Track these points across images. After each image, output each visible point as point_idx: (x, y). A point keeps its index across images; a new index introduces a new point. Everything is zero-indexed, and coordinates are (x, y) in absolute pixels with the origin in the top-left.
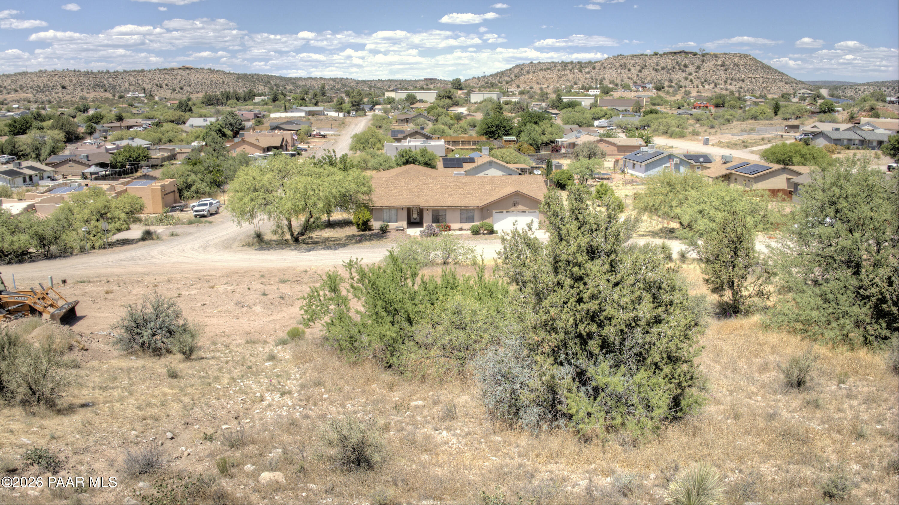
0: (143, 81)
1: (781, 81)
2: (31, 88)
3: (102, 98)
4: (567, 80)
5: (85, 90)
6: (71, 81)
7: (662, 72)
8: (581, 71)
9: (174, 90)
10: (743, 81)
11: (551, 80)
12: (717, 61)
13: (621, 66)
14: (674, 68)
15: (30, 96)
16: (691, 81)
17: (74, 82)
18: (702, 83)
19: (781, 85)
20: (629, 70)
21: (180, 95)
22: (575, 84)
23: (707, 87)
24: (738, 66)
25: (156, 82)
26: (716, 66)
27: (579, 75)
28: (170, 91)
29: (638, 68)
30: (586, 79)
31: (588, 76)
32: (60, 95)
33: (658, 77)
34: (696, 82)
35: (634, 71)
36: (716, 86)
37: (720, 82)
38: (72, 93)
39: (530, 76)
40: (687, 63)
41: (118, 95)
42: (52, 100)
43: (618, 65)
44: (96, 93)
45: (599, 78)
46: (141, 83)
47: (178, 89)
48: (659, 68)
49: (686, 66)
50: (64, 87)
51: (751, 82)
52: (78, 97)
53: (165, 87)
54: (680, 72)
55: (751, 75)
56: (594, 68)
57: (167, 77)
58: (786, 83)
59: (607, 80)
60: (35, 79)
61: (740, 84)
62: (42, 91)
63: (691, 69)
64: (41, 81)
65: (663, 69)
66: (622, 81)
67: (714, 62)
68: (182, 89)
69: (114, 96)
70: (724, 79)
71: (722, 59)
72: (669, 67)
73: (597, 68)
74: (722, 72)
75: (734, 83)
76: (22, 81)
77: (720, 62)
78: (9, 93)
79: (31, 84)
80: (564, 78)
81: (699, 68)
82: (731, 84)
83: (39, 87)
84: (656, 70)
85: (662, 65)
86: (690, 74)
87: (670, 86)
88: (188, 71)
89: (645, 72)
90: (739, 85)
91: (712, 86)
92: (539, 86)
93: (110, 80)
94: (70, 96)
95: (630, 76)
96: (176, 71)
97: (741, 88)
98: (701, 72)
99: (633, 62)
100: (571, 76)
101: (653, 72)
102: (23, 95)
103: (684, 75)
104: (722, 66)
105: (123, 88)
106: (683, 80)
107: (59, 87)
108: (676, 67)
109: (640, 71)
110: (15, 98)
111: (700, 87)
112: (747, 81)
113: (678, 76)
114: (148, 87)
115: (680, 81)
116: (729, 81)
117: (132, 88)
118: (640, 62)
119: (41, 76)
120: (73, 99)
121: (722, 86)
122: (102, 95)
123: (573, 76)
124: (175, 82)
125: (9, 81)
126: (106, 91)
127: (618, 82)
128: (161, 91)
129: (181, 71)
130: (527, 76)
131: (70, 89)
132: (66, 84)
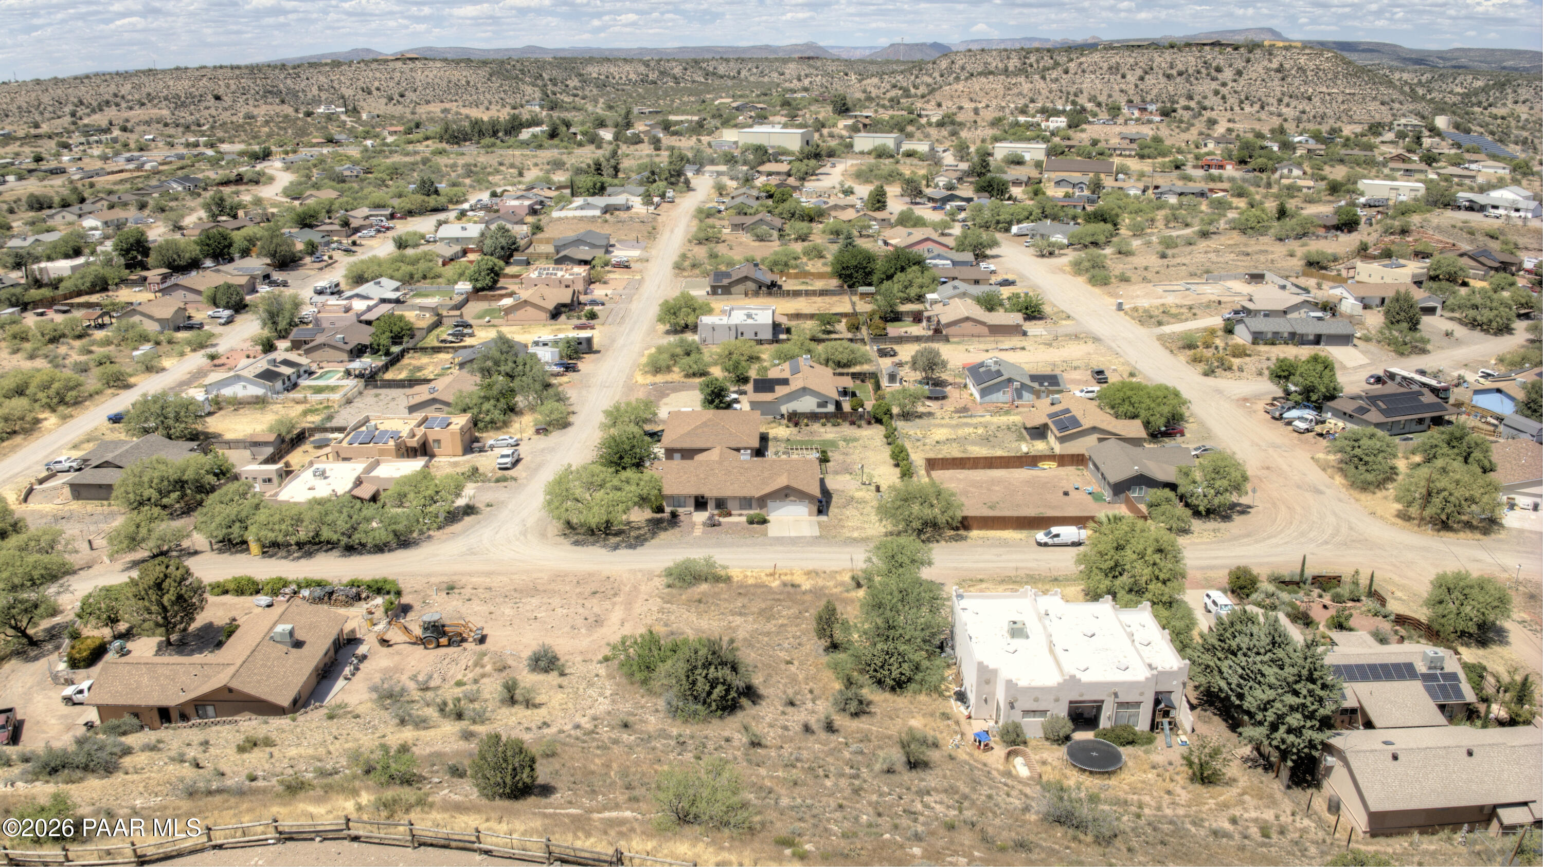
0: (340, 82)
1: (1374, 99)
2: (166, 99)
3: (278, 115)
4: (1020, 94)
5: (251, 102)
6: (228, 86)
7: (1178, 80)
8: (1043, 78)
9: (391, 99)
10: (1310, 99)
11: (992, 94)
12: (1270, 61)
13: (1110, 68)
14: (1199, 72)
15: (165, 112)
16: (1224, 98)
17: (233, 87)
18: (1241, 102)
19: (1373, 106)
20: (1124, 77)
21: (400, 107)
22: (1032, 101)
23: (1248, 109)
24: (1304, 71)
25: (360, 84)
26: (1268, 70)
27: (1040, 84)
28: (384, 101)
29: (1139, 72)
30: (1050, 92)
31: (1054, 86)
32: (213, 111)
33: (1171, 89)
34: (1232, 100)
35: (1131, 78)
36: (1262, 108)
37: (1271, 100)
38: (231, 107)
39: (960, 86)
40: (1222, 63)
41: (303, 109)
42: (202, 121)
43: (1105, 66)
44: (269, 107)
45: (1072, 90)
46: (337, 86)
47: (396, 97)
48: (1174, 72)
49: (1218, 70)
50: (218, 98)
51: (1323, 101)
52: (241, 115)
53: (375, 92)
54: (1208, 81)
55: (1324, 89)
56: (1066, 72)
57: (378, 75)
58: (1383, 104)
59: (1085, 94)
60: (171, 83)
61: (1304, 105)
62: (183, 104)
63: (1228, 74)
64: (182, 87)
65: (1180, 74)
66: (1110, 96)
67: (1266, 63)
68: (402, 96)
69: (297, 111)
70: (1278, 94)
71: (1280, 58)
72: (1190, 71)
73: (1072, 71)
74: (1277, 82)
75: (1294, 103)
76: (150, 87)
77: (1275, 65)
78: (131, 108)
79: (166, 92)
80: (1015, 91)
81: (1239, 73)
82: (1288, 105)
83: (179, 97)
84: (1169, 77)
85: (1180, 67)
86: (1224, 85)
87: (1187, 108)
88: (411, 65)
89: (1150, 80)
90: (1300, 107)
91: (1257, 107)
92: (973, 105)
93: (289, 81)
94: (229, 113)
95: (1124, 87)
96: (391, 65)
97: (1304, 112)
98: (1242, 82)
99: (1132, 61)
100: (1026, 87)
101: (1163, 80)
102: (154, 112)
103: (1214, 85)
104: (1278, 71)
105: (310, 96)
106: (1210, 95)
107: (210, 97)
108: (1204, 71)
109: (1142, 79)
110: (142, 117)
111: (1237, 109)
112: (1316, 100)
113: (1205, 87)
114: (348, 93)
115: (1205, 97)
116: (1286, 100)
117: (324, 95)
118: (1143, 61)
119: (179, 79)
120: (235, 119)
121: (1273, 109)
122: (278, 109)
123: (1030, 86)
124: (391, 84)
125: (128, 86)
126: (283, 102)
127: (1102, 99)
128: (370, 100)
129: (399, 64)
130: (955, 86)
131: (228, 100)
132: (221, 91)
